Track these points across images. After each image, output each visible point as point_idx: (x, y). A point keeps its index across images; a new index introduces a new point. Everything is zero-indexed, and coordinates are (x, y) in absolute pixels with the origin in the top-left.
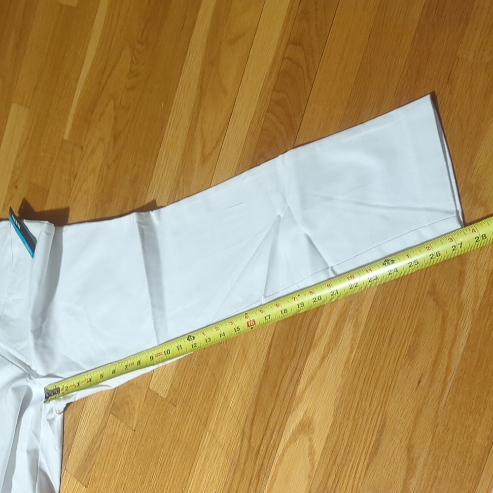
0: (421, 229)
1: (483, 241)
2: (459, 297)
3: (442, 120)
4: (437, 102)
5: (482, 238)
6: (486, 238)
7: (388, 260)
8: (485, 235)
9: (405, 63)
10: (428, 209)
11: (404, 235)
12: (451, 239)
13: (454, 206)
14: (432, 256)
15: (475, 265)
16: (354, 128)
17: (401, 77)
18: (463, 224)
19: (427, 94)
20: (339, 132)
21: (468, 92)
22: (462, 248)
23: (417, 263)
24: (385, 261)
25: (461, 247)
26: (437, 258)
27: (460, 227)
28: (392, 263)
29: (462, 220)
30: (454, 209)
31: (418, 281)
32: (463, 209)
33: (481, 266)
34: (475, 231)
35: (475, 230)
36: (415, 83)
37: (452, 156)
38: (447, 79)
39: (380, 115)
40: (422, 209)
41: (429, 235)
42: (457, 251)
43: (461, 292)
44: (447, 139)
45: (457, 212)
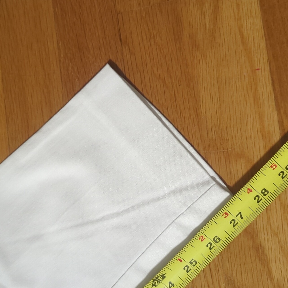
0: (179, 219)
1: (266, 197)
2: (271, 280)
3: (137, 86)
4: (120, 69)
5: (262, 194)
6: (268, 192)
7: (157, 278)
8: (265, 189)
9: (58, 44)
10: (174, 192)
11: (161, 237)
12: (226, 213)
13: (206, 174)
14: (209, 245)
15: (269, 231)
16: (29, 140)
17: (60, 61)
18: (228, 189)
19: (105, 65)
20: (10, 154)
21: (152, 43)
22: (245, 218)
23: (194, 263)
24: (154, 280)
25: (242, 218)
26: (218, 245)
27: (227, 194)
28: (163, 279)
29: (225, 186)
30: (208, 177)
31: (206, 285)
32: (218, 173)
33: (278, 228)
34: (251, 191)
35: (251, 188)
36: (82, 60)
37: (170, 120)
38: (119, 40)
39: (56, 113)
40: (166, 195)
41: (193, 222)
42: (239, 225)
43: (269, 272)
44: (154, 104)
45: (213, 178)
